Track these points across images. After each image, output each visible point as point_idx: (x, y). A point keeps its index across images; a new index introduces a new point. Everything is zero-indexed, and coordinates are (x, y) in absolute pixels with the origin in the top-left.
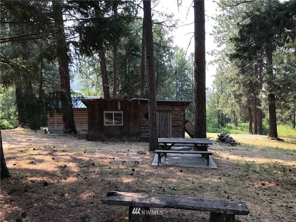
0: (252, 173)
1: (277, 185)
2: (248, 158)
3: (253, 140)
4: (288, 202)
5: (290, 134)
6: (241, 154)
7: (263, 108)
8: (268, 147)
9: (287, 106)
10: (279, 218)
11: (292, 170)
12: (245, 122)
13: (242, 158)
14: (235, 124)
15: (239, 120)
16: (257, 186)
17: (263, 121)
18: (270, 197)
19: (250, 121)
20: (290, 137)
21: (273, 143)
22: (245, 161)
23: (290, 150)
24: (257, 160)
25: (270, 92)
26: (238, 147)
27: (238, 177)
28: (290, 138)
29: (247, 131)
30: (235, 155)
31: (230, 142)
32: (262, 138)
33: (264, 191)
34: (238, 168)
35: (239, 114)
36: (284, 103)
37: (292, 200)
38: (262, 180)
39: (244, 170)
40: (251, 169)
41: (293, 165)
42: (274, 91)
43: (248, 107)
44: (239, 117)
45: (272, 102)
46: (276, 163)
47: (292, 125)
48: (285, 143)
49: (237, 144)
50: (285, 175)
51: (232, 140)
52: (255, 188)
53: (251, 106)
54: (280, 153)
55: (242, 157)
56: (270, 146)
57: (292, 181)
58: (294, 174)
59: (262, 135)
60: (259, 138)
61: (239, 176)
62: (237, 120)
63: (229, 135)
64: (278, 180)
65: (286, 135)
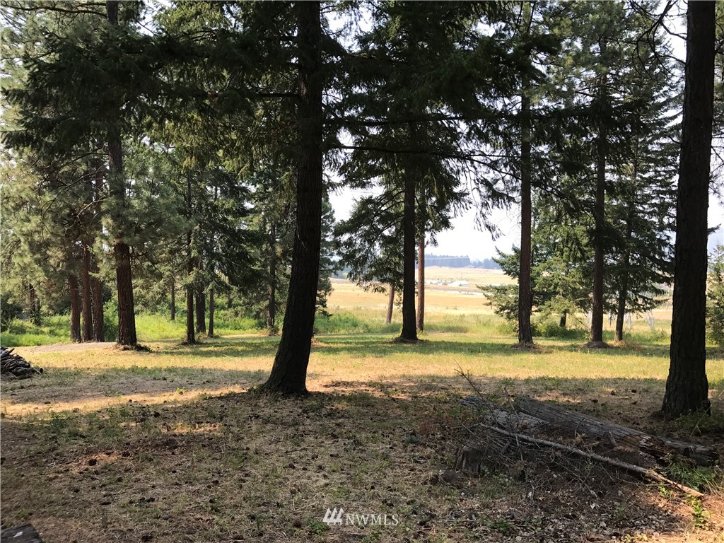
0: (67, 441)
1: (126, 455)
2: (61, 404)
3: (79, 356)
4: (147, 489)
5: (164, 333)
6: (45, 395)
7: (103, 278)
8: (115, 369)
9: (157, 271)
10: (122, 533)
11: (160, 412)
12: (62, 314)
13: (46, 406)
14: (35, 320)
15: (44, 309)
16: (75, 471)
17: (107, 308)
18: (106, 490)
19: (75, 309)
20: (165, 339)
21: (126, 358)
22: (53, 413)
23: (160, 370)
24: (85, 404)
25: (117, 237)
26: (37, 380)
27: (29, 459)
28: (164, 342)
29: (66, 335)
30: (27, 401)
31: (13, 369)
32: (101, 350)
33: (93, 479)
34: (30, 435)
35: (44, 293)
36: (150, 264)
37: (154, 483)
38: (91, 452)
39: (46, 436)
40: (66, 430)
41: (165, 402)
42: (128, 235)
43: (69, 274)
44: (45, 300)
45: (124, 261)
46: (130, 404)
47: (169, 312)
48: (153, 354)
49: (33, 371)
50: (144, 428)
51: (20, 362)
52: (71, 478)
53: (77, 273)
54: (139, 379)
55: (46, 403)
56: (120, 366)
57: (158, 437)
58: (163, 422)
59: (104, 341)
60: (96, 349)
61: (30, 457)
62: (39, 308)
63: (11, 351)
64: (128, 444)
65: (156, 336)
